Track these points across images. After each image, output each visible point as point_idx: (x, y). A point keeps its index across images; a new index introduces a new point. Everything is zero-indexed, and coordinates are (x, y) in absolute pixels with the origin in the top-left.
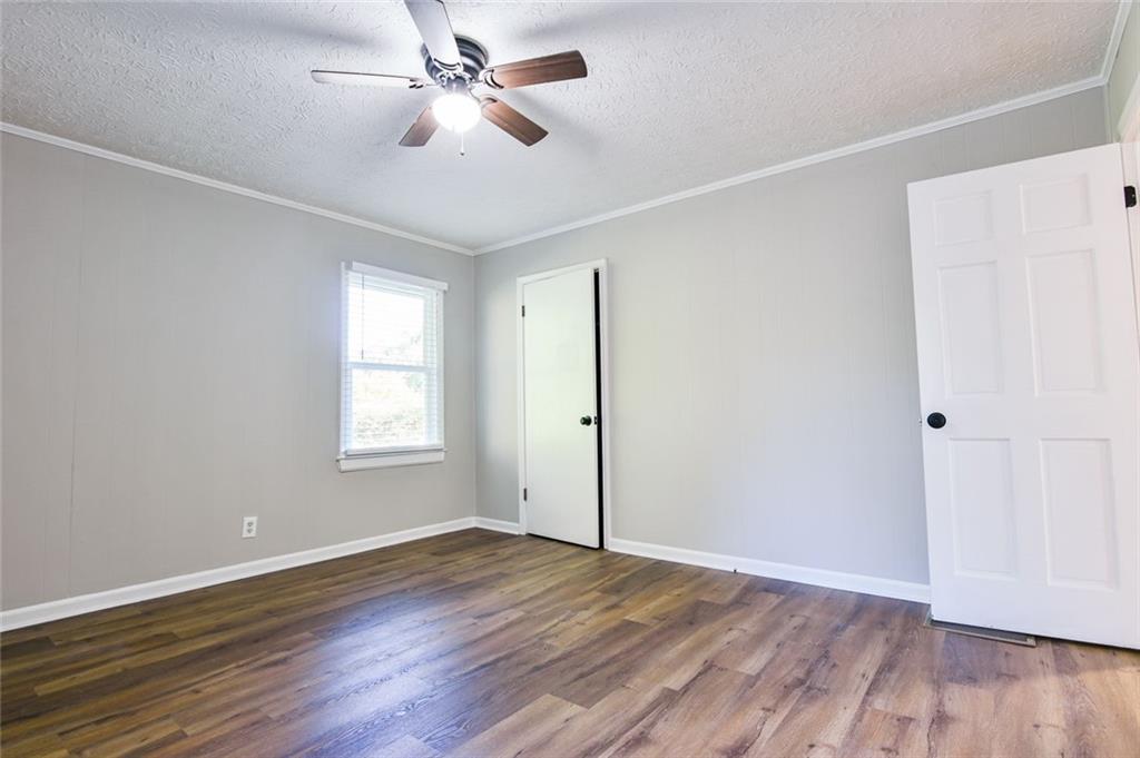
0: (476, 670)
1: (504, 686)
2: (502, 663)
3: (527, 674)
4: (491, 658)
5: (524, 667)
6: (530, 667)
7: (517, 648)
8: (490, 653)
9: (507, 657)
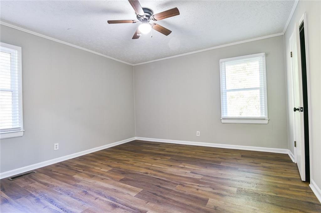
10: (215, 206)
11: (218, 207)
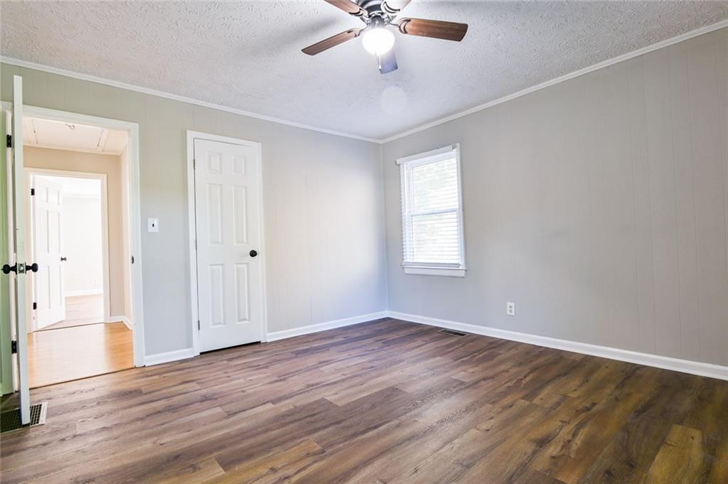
0: (380, 425)
1: (363, 413)
2: (361, 429)
3: (346, 419)
4: (370, 434)
5: (347, 424)
6: (343, 424)
7: (346, 443)
8: (369, 440)
9: (355, 435)
10: (199, 469)
11: (193, 472)
